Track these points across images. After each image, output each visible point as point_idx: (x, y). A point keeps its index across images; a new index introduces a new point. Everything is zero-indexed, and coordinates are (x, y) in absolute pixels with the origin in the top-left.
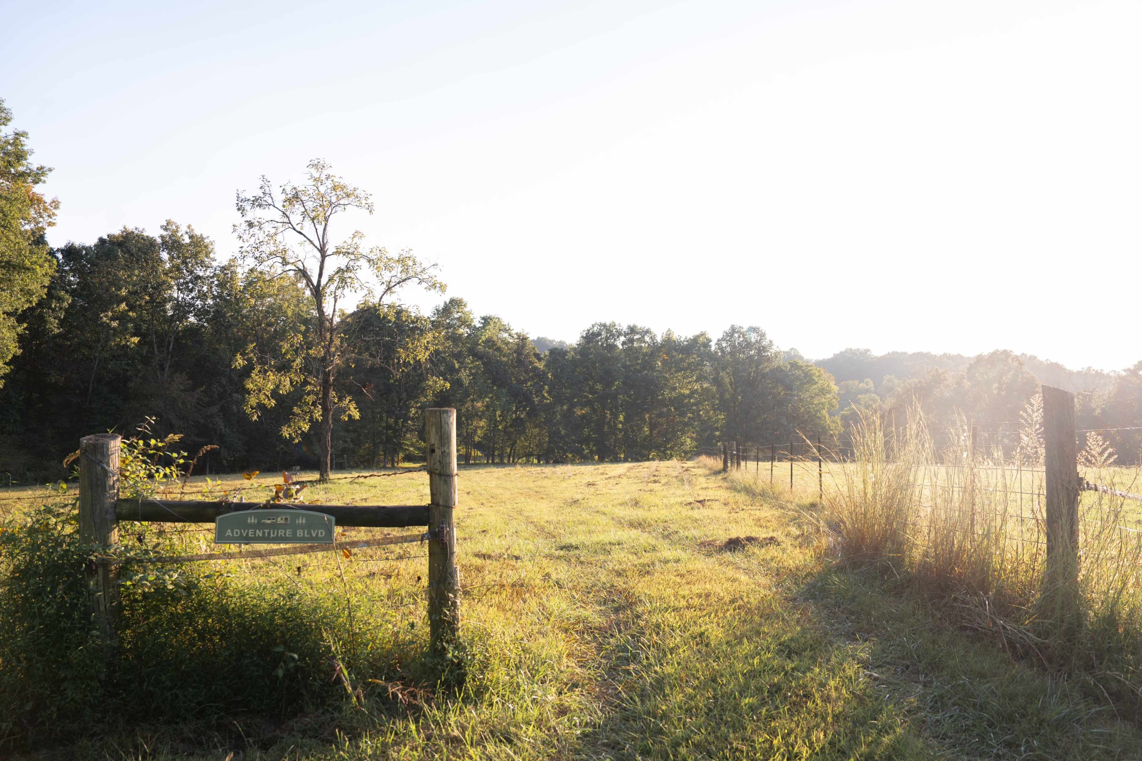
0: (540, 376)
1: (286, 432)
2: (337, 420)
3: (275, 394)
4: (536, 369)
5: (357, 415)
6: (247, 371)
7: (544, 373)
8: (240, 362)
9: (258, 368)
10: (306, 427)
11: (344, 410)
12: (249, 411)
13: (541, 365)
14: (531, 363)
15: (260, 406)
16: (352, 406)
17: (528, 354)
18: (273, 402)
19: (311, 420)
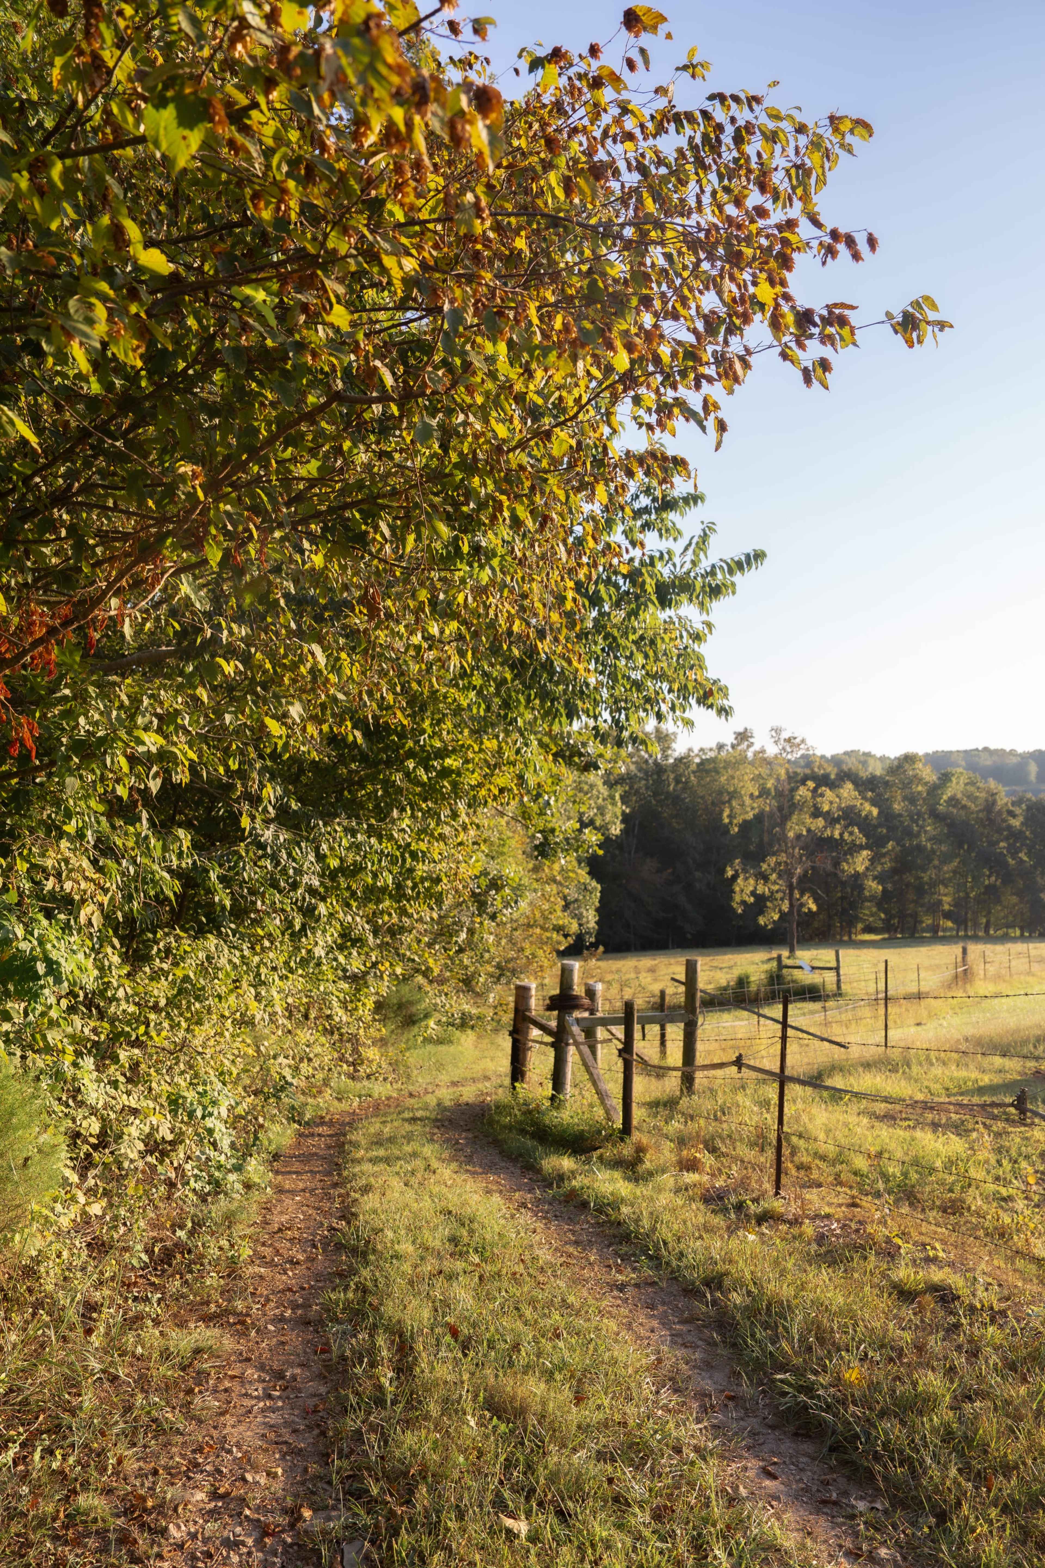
0: (1014, 835)
1: (762, 921)
2: (799, 911)
3: (753, 893)
4: (1009, 827)
5: (814, 908)
6: (735, 877)
7: (1021, 832)
8: (730, 873)
9: (742, 876)
10: (776, 917)
11: (802, 905)
12: (735, 905)
13: (1016, 823)
14: (1004, 821)
15: (743, 902)
16: (811, 901)
17: (1000, 812)
18: (752, 899)
19: (780, 911)
